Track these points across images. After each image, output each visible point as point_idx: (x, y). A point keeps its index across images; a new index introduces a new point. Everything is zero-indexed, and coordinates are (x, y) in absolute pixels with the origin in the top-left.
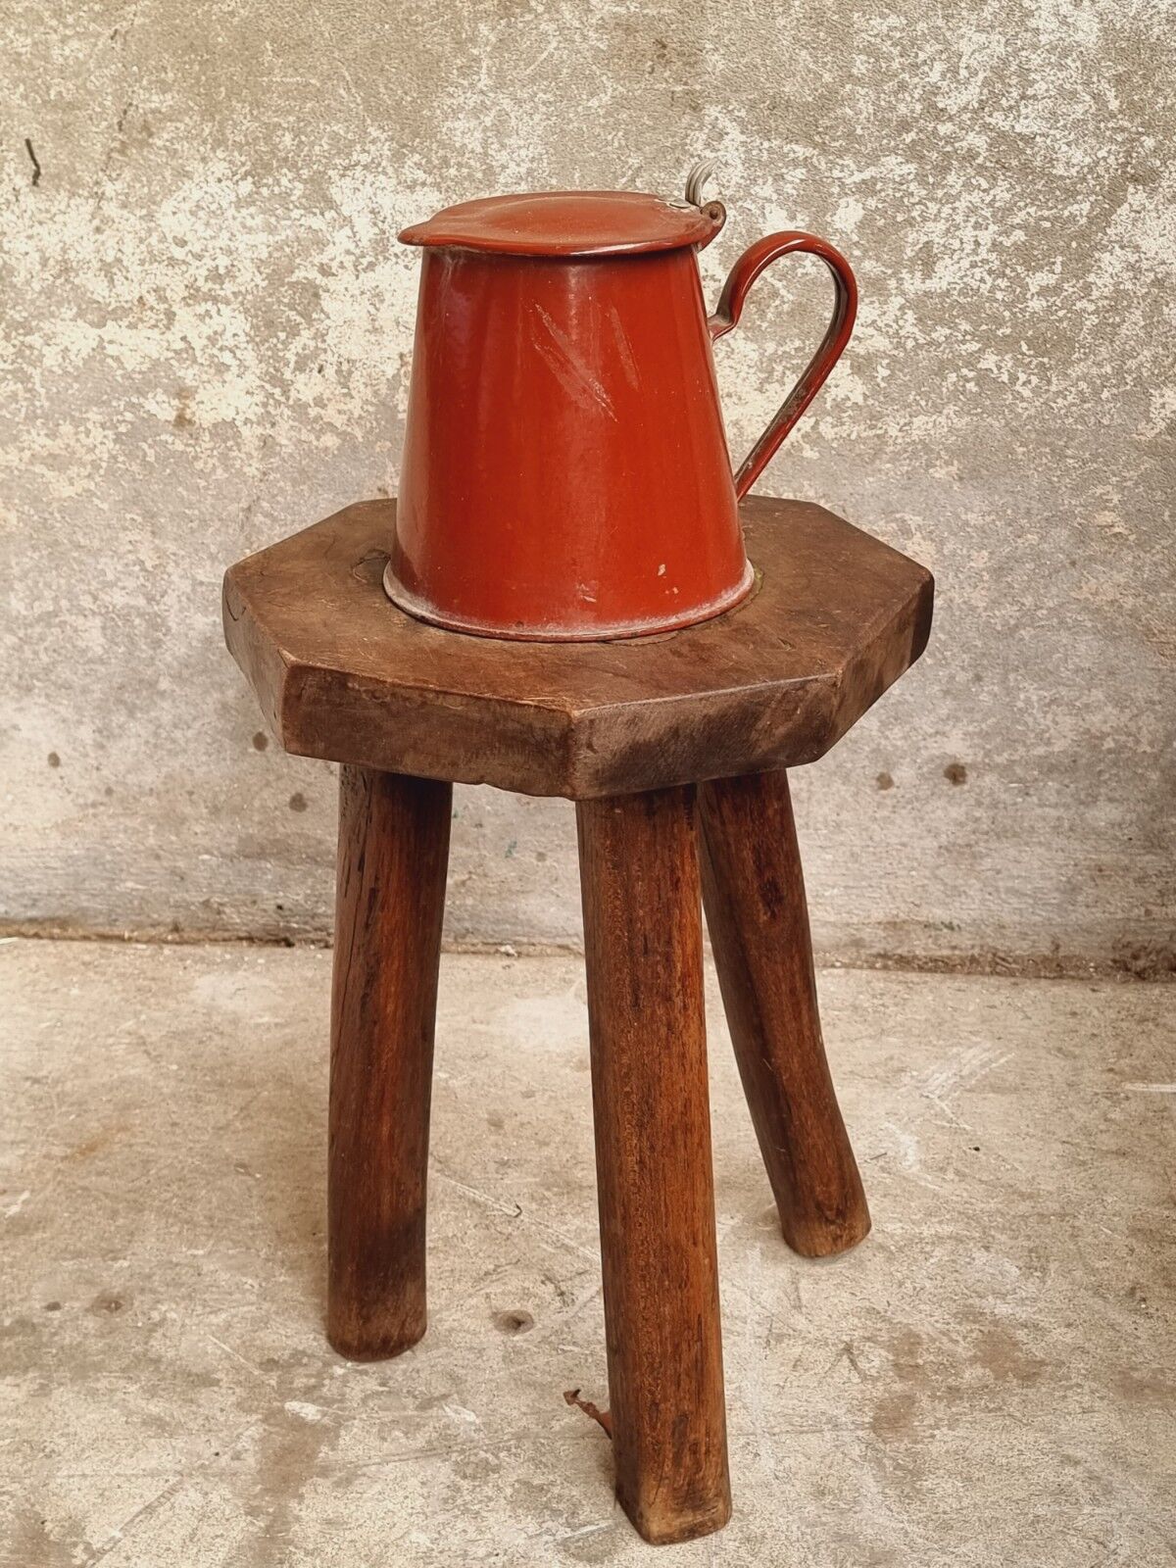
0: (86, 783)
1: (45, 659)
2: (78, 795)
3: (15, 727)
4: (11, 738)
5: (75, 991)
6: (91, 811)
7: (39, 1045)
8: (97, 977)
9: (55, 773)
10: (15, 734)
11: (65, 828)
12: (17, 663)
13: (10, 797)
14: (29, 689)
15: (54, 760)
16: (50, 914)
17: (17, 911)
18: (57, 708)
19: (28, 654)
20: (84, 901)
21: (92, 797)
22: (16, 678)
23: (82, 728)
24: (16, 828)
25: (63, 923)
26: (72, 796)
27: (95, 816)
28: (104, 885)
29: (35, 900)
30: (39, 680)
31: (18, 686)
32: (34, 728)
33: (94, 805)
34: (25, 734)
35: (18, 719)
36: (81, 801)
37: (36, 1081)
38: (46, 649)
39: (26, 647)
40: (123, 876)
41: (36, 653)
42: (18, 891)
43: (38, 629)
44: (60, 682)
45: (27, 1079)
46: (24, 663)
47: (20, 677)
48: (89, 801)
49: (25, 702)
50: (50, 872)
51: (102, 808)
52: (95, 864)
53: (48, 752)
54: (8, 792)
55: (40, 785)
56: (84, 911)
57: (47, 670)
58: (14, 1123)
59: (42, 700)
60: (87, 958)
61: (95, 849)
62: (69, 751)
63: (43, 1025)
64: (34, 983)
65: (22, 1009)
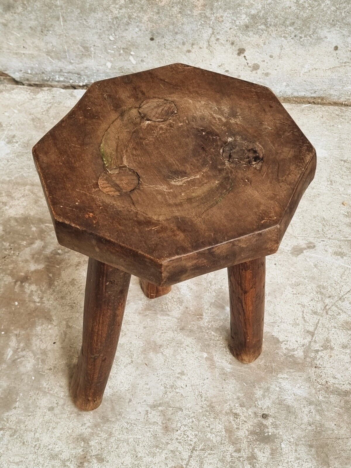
0: (345, 56)
1: (343, 15)
2: (341, 59)
3: (326, 37)
4: (324, 41)
5: (340, 126)
6: (344, 64)
7: (339, 147)
8: (343, 120)
9: (335, 52)
10: (325, 39)
11: (333, 69)
12: (333, 16)
13: (317, 60)
14: (335, 25)
15: (336, 48)
16: (319, 96)
17: (308, 94)
18: (342, 31)
19: (338, 13)
20: (332, 92)
21: (345, 60)
22: (331, 21)
23: (349, 38)
24: (316, 70)
25: (322, 99)
26: (338, 60)
27: (345, 66)
28: (340, 88)
29: (316, 91)
30: (339, 22)
31: (331, 24)
32: (333, 38)
33: (345, 63)
34: (328, 40)
35: (328, 35)
36: (341, 61)
37: (345, 161)
38: (345, 11)
39: (338, 11)
40: (348, 85)
41: (341, 13)
42: (311, 89)
43: (344, 5)
44: (346, 22)
45: (342, 160)
46: (336, 16)
47: (333, 21)
48: (344, 62)
49: (333, 29)
50: (324, 83)
51: (348, 64)
52: (340, 81)
53: (335, 46)
54: (317, 58)
55: (328, 56)
56: (331, 95)
57: (343, 19)
58: (346, 177)
59: (338, 29)
60: (337, 113)
61: (341, 77)
62: (342, 45)
63: (336, 140)
64: (325, 122)
65: (326, 133)
